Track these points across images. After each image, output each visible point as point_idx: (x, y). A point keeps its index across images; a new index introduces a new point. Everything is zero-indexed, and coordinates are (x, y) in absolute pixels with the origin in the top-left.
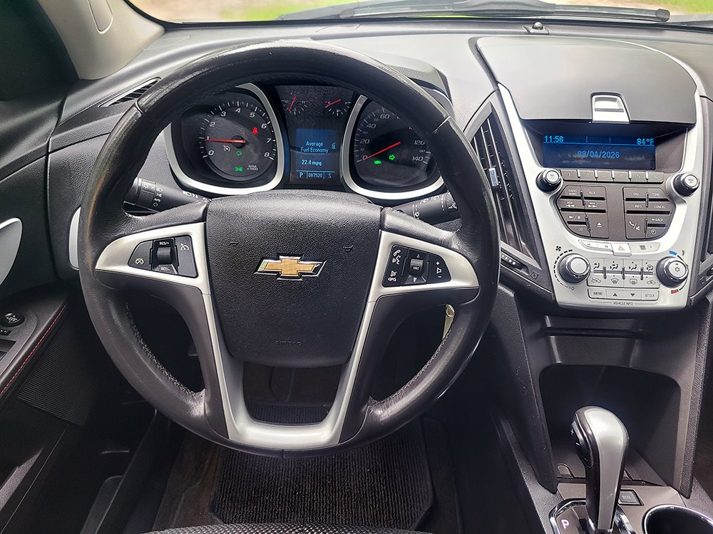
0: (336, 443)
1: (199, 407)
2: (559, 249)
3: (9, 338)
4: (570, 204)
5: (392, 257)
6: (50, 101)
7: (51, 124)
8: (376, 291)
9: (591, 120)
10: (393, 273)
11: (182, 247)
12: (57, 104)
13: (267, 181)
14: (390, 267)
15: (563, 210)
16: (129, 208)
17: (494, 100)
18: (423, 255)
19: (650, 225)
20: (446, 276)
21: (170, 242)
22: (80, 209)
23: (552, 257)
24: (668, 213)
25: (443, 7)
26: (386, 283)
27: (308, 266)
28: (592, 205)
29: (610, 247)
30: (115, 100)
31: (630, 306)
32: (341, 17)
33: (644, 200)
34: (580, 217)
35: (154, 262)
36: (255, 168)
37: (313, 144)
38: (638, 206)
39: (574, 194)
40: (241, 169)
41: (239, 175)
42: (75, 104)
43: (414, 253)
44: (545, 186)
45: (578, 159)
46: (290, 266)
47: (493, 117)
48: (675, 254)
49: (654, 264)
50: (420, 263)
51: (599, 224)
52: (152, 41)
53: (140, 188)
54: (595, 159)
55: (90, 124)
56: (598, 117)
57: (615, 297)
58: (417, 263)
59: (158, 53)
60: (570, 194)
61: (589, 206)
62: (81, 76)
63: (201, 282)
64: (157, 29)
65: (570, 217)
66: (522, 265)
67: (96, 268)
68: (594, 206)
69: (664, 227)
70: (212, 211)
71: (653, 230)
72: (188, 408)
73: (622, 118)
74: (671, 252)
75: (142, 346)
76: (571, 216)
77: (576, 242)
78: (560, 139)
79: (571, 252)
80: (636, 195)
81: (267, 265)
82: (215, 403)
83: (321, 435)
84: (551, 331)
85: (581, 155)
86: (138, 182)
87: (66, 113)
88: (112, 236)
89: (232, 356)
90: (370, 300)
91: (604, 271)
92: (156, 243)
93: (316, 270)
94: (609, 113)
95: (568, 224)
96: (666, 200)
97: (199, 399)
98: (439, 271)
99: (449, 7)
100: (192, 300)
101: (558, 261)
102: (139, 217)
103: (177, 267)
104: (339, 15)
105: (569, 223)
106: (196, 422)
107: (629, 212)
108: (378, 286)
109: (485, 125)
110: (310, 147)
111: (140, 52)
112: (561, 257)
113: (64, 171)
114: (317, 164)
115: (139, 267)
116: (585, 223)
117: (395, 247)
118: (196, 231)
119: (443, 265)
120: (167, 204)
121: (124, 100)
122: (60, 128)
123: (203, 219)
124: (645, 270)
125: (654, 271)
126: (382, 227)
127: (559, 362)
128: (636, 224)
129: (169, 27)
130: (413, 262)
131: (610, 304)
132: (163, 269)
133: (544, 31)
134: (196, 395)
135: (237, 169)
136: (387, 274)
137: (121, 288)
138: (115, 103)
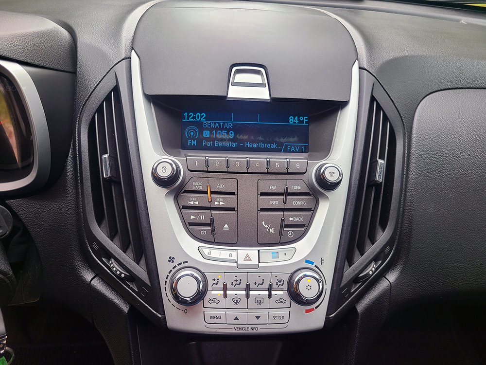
2: (171, 260)
4: (193, 200)
9: (226, 97)
15: (185, 207)
17: (121, 69)
19: (287, 226)
24: (309, 210)
28: (219, 201)
29: (234, 257)
31: (254, 331)
33: (282, 194)
34: (203, 216)
38: (274, 202)
39: (199, 188)
44: (162, 181)
47: (116, 89)
48: (312, 263)
49: (286, 278)
51: (226, 226)
56: (234, 93)
57: (236, 322)
60: (195, 188)
61: (216, 203)
65: (192, 217)
66: (132, 278)
68: (221, 203)
69: (303, 228)
71: (290, 232)
73: (263, 94)
74: (307, 262)
79: (186, 265)
80: (273, 188)
91: (225, 288)
95: (189, 226)
96: (307, 195)
101: (170, 275)
105: (191, 224)
107: (263, 210)
109: (108, 98)
112: (173, 271)
116: (208, 224)
124: (274, 286)
125: (285, 287)
128: (270, 225)
131: (231, 330)
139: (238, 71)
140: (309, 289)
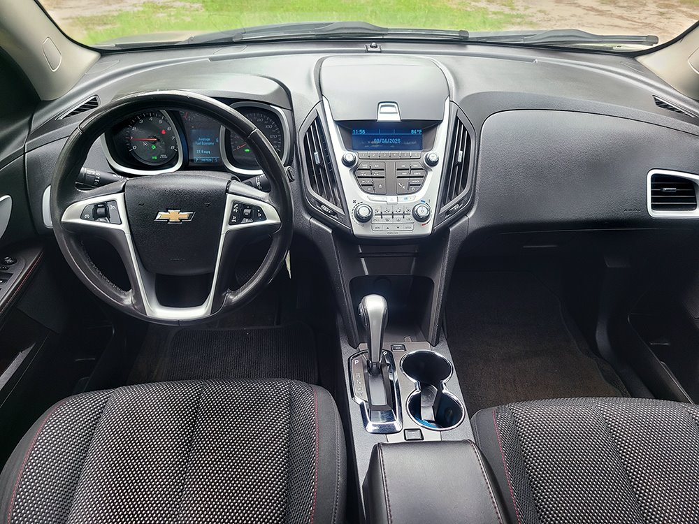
0: (209, 315)
1: (128, 300)
2: (354, 202)
3: (8, 271)
4: (363, 173)
5: (233, 208)
6: (23, 118)
7: (25, 134)
8: (226, 228)
9: (377, 120)
10: (234, 217)
11: (111, 207)
12: (27, 119)
13: (172, 166)
14: (233, 214)
15: (359, 177)
16: (79, 187)
17: (319, 108)
18: (251, 207)
19: (411, 185)
20: (264, 218)
21: (104, 204)
22: (50, 187)
23: (351, 206)
24: (423, 177)
25: (308, 31)
26: (231, 223)
27: (185, 215)
28: (376, 173)
29: (385, 200)
30: (67, 114)
31: (397, 234)
32: (234, 40)
33: (408, 169)
34: (368, 181)
35: (96, 216)
36: (165, 156)
37: (203, 139)
38: (404, 173)
39: (366, 168)
40: (156, 158)
41: (155, 161)
42: (40, 119)
43: (245, 206)
44: (347, 164)
45: (374, 144)
46: (174, 216)
47: (318, 119)
48: (424, 202)
49: (411, 209)
50: (249, 211)
51: (380, 185)
52: (91, 66)
53: (85, 174)
54: (385, 144)
55: (51, 132)
56: (382, 118)
57: (388, 230)
58: (247, 211)
59: (96, 76)
60: (364, 168)
62: (42, 99)
63: (124, 227)
64: (94, 55)
66: (334, 213)
67: (62, 220)
68: (377, 175)
69: (420, 186)
70: (128, 186)
71: (413, 188)
72: (121, 300)
73: (396, 118)
74: (422, 201)
75: (92, 265)
76: (363, 181)
77: (365, 197)
78: (363, 132)
79: (362, 204)
80: (404, 166)
81: (162, 215)
82: (137, 296)
83: (198, 312)
84: (362, 255)
85: (377, 141)
86: (83, 170)
87: (34, 126)
88: (70, 203)
89: (147, 271)
90: (222, 233)
91: (381, 214)
92: (96, 206)
93: (189, 217)
94: (389, 115)
95: (362, 186)
96: (422, 169)
97: (128, 295)
98: (259, 215)
99: (312, 31)
100: (120, 237)
101: (354, 209)
102: (85, 191)
103: (109, 218)
104: (232, 38)
106: (127, 308)
107: (398, 177)
108: (227, 225)
109: (313, 124)
110: (201, 141)
111: (84, 76)
112: (355, 207)
113: (35, 163)
114: (207, 152)
115: (87, 219)
116: (371, 185)
117: (235, 203)
118: (119, 198)
119: (262, 212)
120: (103, 182)
121: (73, 113)
122: (31, 136)
123: (123, 190)
124: (406, 213)
125: (411, 213)
126: (227, 191)
127: (367, 273)
128: (403, 184)
129: (104, 53)
130: (245, 211)
131: (385, 234)
132: (101, 220)
133: (378, 49)
134: (126, 293)
135: (153, 158)
136: (231, 218)
137: (77, 233)
138: (67, 116)
139: (382, 106)
140: (422, 212)
